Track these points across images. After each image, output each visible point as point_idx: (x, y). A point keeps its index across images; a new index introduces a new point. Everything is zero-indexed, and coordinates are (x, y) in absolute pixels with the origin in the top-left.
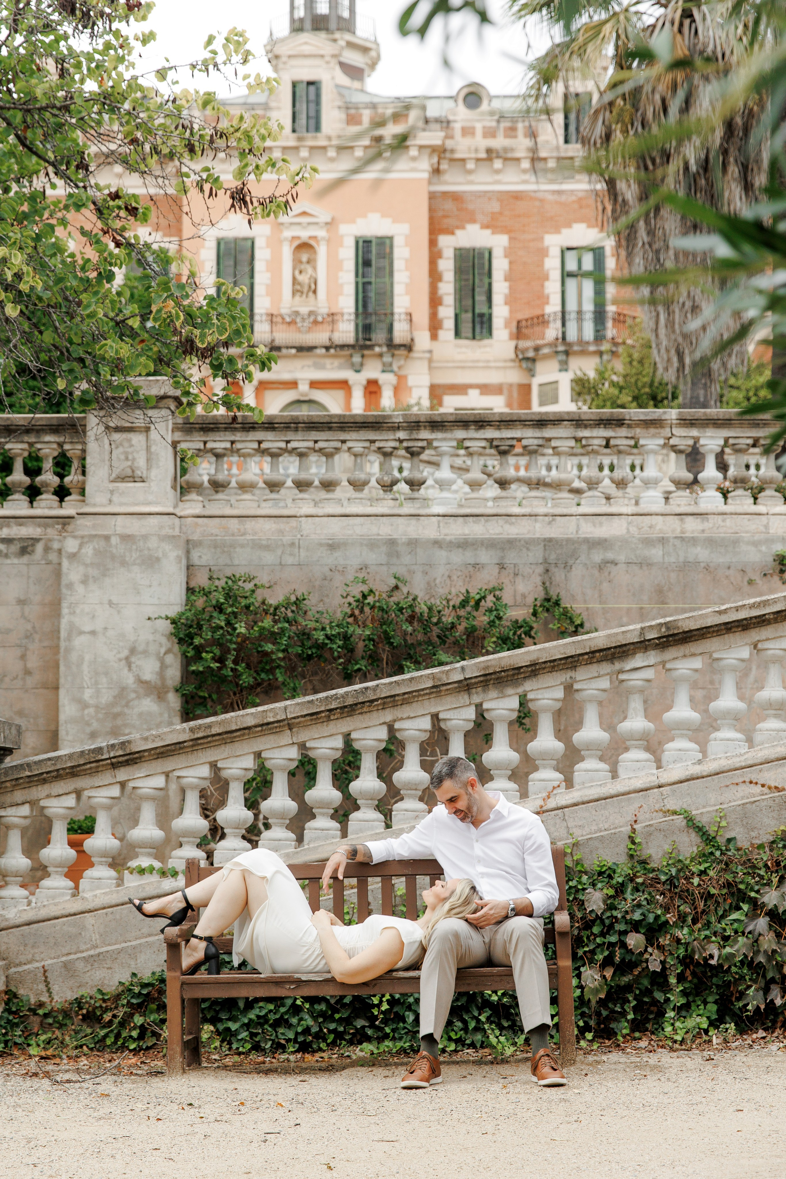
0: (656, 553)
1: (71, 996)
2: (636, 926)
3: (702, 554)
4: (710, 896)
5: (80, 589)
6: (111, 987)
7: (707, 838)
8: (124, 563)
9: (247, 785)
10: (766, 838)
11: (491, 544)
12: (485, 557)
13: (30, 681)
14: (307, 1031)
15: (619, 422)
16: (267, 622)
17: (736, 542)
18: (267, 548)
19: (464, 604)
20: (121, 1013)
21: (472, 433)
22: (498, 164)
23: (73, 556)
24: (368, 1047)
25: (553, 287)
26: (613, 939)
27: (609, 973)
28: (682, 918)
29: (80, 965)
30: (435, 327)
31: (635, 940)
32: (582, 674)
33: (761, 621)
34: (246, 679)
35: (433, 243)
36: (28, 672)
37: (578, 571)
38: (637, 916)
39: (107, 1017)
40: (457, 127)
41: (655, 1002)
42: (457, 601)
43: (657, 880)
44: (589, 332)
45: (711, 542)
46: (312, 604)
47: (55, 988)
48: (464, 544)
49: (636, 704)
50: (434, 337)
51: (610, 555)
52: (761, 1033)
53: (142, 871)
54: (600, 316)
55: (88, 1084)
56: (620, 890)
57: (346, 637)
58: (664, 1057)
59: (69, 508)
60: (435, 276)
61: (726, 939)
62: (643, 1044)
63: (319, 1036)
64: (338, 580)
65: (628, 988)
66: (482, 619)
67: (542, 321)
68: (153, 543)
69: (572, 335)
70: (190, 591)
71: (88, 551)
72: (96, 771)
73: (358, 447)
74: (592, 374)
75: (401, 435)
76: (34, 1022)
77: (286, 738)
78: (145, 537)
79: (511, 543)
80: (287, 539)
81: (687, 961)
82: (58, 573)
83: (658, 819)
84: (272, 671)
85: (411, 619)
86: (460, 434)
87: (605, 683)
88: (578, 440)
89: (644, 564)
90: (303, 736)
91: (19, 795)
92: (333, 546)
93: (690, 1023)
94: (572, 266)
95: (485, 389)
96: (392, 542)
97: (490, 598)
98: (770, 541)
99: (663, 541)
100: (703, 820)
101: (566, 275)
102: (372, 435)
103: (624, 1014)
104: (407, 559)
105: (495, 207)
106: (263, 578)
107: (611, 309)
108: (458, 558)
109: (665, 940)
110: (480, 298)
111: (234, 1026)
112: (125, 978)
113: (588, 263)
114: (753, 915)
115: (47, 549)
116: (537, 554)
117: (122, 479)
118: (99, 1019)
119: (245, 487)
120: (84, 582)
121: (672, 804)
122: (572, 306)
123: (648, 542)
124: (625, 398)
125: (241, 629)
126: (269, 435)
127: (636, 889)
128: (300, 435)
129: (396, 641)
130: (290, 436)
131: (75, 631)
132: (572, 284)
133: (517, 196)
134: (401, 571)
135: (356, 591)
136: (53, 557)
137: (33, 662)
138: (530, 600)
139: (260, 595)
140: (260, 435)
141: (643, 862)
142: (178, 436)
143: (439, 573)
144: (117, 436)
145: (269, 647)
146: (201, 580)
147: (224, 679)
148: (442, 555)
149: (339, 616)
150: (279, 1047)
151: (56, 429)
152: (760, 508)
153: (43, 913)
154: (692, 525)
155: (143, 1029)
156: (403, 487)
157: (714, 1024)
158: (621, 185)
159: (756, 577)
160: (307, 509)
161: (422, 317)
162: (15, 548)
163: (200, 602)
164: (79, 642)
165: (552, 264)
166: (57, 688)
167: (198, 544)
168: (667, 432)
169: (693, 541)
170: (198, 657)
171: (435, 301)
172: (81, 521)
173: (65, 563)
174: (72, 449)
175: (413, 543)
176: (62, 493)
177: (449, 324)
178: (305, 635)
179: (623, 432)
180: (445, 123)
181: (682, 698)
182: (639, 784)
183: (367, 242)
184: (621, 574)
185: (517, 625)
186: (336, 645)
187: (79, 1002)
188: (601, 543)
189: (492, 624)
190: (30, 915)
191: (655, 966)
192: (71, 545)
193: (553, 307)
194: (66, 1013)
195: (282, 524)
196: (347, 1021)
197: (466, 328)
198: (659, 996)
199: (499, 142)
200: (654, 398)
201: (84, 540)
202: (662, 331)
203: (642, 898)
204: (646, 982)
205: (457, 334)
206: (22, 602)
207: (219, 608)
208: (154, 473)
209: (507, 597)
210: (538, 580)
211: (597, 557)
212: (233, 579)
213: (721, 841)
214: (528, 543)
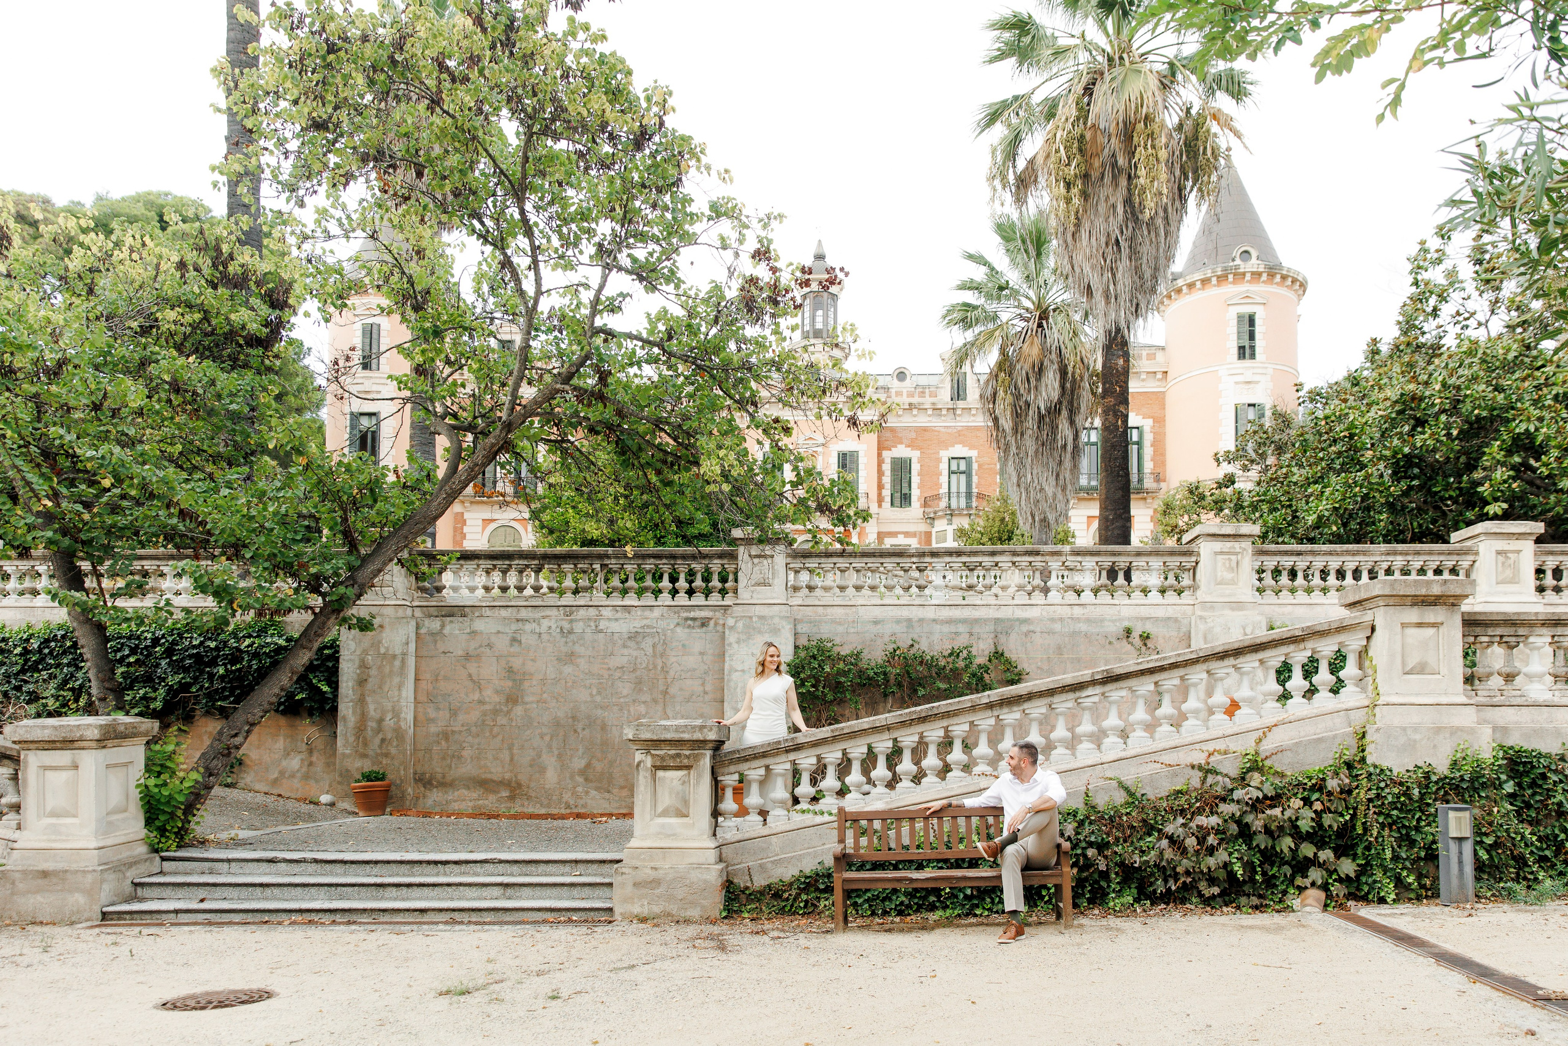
0: (1057, 627)
1: (764, 883)
2: (1091, 844)
3: (1083, 627)
4: (1133, 827)
5: (735, 646)
6: (787, 878)
7: (1131, 794)
8: (760, 632)
9: (863, 762)
10: (1164, 794)
11: (964, 621)
12: (961, 628)
13: (707, 698)
14: (902, 903)
15: (1037, 553)
16: (841, 665)
17: (1102, 621)
18: (840, 623)
19: (951, 655)
20: (794, 892)
21: (954, 559)
22: (915, 412)
23: (731, 628)
24: (939, 913)
25: (944, 479)
26: (1079, 851)
27: (1075, 870)
28: (1117, 839)
29: (769, 865)
30: (880, 500)
31: (1091, 852)
32: (1057, 699)
33: (1161, 669)
34: (830, 697)
35: (879, 455)
36: (705, 693)
37: (1013, 636)
38: (1093, 839)
39: (786, 895)
40: (893, 391)
41: (1101, 887)
42: (946, 653)
43: (1103, 818)
44: (963, 504)
45: (1088, 621)
46: (865, 655)
47: (755, 879)
48: (950, 621)
49: (1087, 716)
50: (880, 506)
51: (1032, 628)
52: (1163, 906)
53: (803, 812)
54: (969, 495)
55: (791, 940)
56: (1081, 823)
57: (885, 674)
58: (1113, 921)
59: (729, 600)
60: (880, 473)
61: (1143, 852)
62: (1096, 912)
63: (909, 906)
64: (879, 642)
65: (1086, 879)
66: (961, 664)
67: (937, 497)
68: (776, 620)
69: (954, 505)
70: (796, 647)
71: (740, 624)
72: (777, 754)
73: (890, 566)
74: (967, 526)
75: (914, 560)
76: (743, 898)
77: (886, 735)
78: (772, 617)
79: (976, 621)
80: (850, 619)
81: (1122, 864)
82: (723, 637)
83: (1101, 783)
84: (843, 692)
85: (921, 663)
86: (948, 559)
87: (1070, 704)
88: (1014, 563)
89: (1051, 632)
90: (895, 734)
91: (732, 768)
92: (876, 622)
93: (1123, 900)
94: (954, 468)
95: (907, 534)
96: (909, 620)
97: (965, 652)
98: (1121, 620)
99: (1061, 619)
100: (1129, 783)
101: (951, 473)
102: (898, 560)
103: (1083, 895)
104: (918, 630)
105: (913, 435)
106: (837, 641)
107: (975, 490)
108: (946, 629)
109: (1108, 853)
110: (905, 484)
111: (860, 901)
112: (796, 873)
113: (963, 467)
114: (1159, 839)
115: (716, 624)
116: (990, 627)
117: (758, 584)
118: (781, 897)
119: (826, 589)
120: (738, 642)
121: (1109, 774)
122: (954, 489)
123: (1053, 620)
124: (985, 539)
125: (827, 669)
126: (840, 560)
127: (1090, 823)
128: (857, 560)
129: (913, 676)
130: (852, 560)
131: (733, 670)
132: (954, 477)
133: (925, 429)
134: (916, 637)
135: (890, 648)
136: (720, 628)
137: (708, 688)
138: (987, 653)
139: (836, 649)
140: (835, 560)
141: (1093, 807)
142: (789, 560)
143: (936, 638)
144: (756, 561)
145: (843, 679)
146: (803, 641)
147: (817, 697)
148: (937, 627)
149: (880, 661)
150: (885, 913)
151: (721, 556)
152: (1115, 602)
153: (747, 836)
154: (1077, 611)
155: (806, 902)
156: (914, 590)
157: (1137, 900)
158: (1002, 421)
159: (1114, 640)
160: (861, 601)
161: (874, 495)
162: (698, 623)
163: (803, 654)
164: (735, 676)
165: (944, 467)
166: (723, 702)
167: (801, 621)
168: (1063, 559)
169: (1078, 620)
170: (803, 685)
171: (880, 487)
172: (736, 608)
173: (727, 632)
174: (730, 568)
175: (921, 621)
176: (723, 592)
177: (888, 499)
178: (861, 673)
179: (1039, 558)
180: (886, 389)
181: (1114, 712)
182: (1090, 763)
183: (845, 455)
184: (1038, 639)
185: (980, 666)
186: (881, 678)
187: (769, 886)
188: (1025, 621)
189: (967, 666)
190: (739, 837)
191: (1102, 867)
192: (730, 622)
193: (944, 489)
194: (762, 893)
195: (847, 610)
196: (925, 898)
197: (897, 501)
198: (1104, 884)
199: (915, 400)
200: (1000, 539)
201: (738, 619)
202: (1023, 503)
203: (1094, 827)
204: (1096, 876)
205: (892, 504)
206: (702, 654)
207: (814, 657)
208: (776, 581)
209: (974, 652)
210: (991, 642)
211: (1025, 628)
212: (820, 640)
213: (1138, 795)
214: (986, 621)
